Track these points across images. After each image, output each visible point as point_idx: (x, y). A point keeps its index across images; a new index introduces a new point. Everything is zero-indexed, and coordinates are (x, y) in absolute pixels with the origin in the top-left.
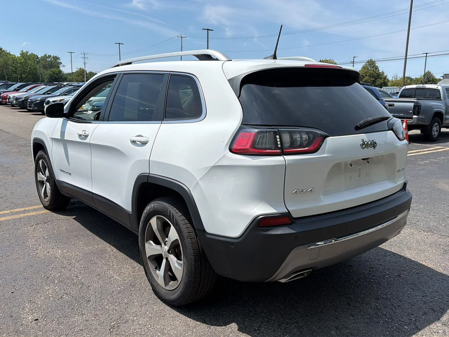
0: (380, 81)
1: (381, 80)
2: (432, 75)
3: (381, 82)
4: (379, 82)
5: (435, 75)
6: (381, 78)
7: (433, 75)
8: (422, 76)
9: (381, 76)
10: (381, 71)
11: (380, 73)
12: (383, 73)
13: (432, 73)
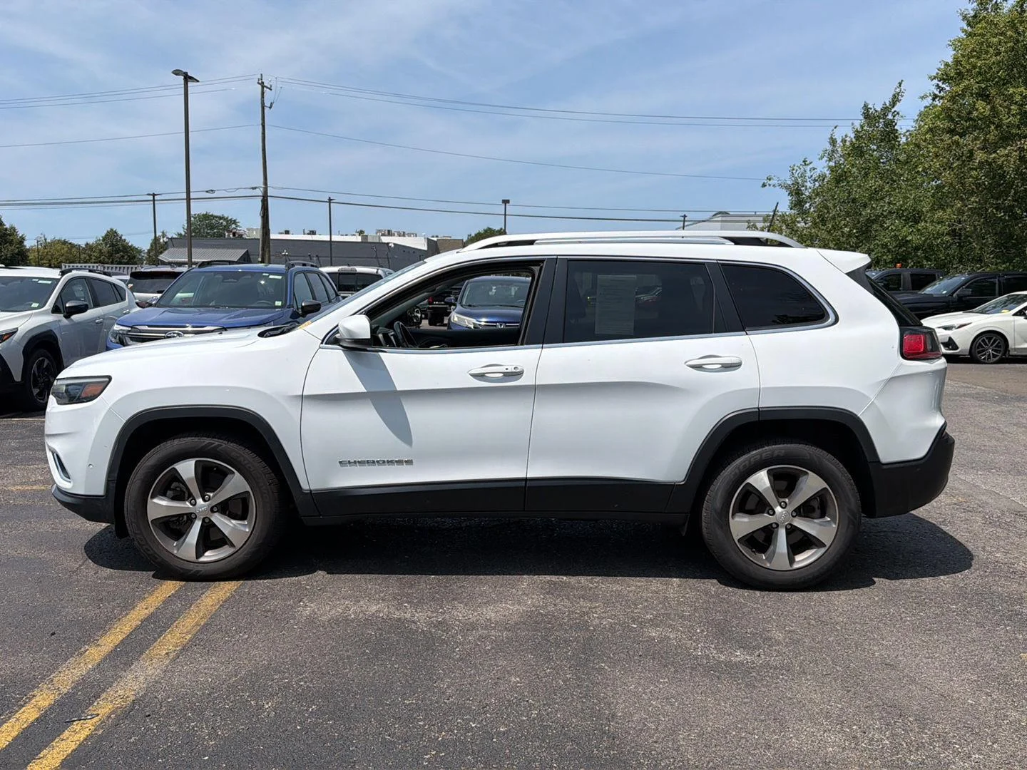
0: (10, 248)
1: (13, 247)
2: (121, 238)
3: (12, 250)
4: (8, 251)
5: (126, 238)
6: (11, 242)
7: (123, 238)
8: (99, 240)
9: (11, 238)
10: (7, 226)
11: (6, 229)
12: (13, 229)
13: (119, 232)
